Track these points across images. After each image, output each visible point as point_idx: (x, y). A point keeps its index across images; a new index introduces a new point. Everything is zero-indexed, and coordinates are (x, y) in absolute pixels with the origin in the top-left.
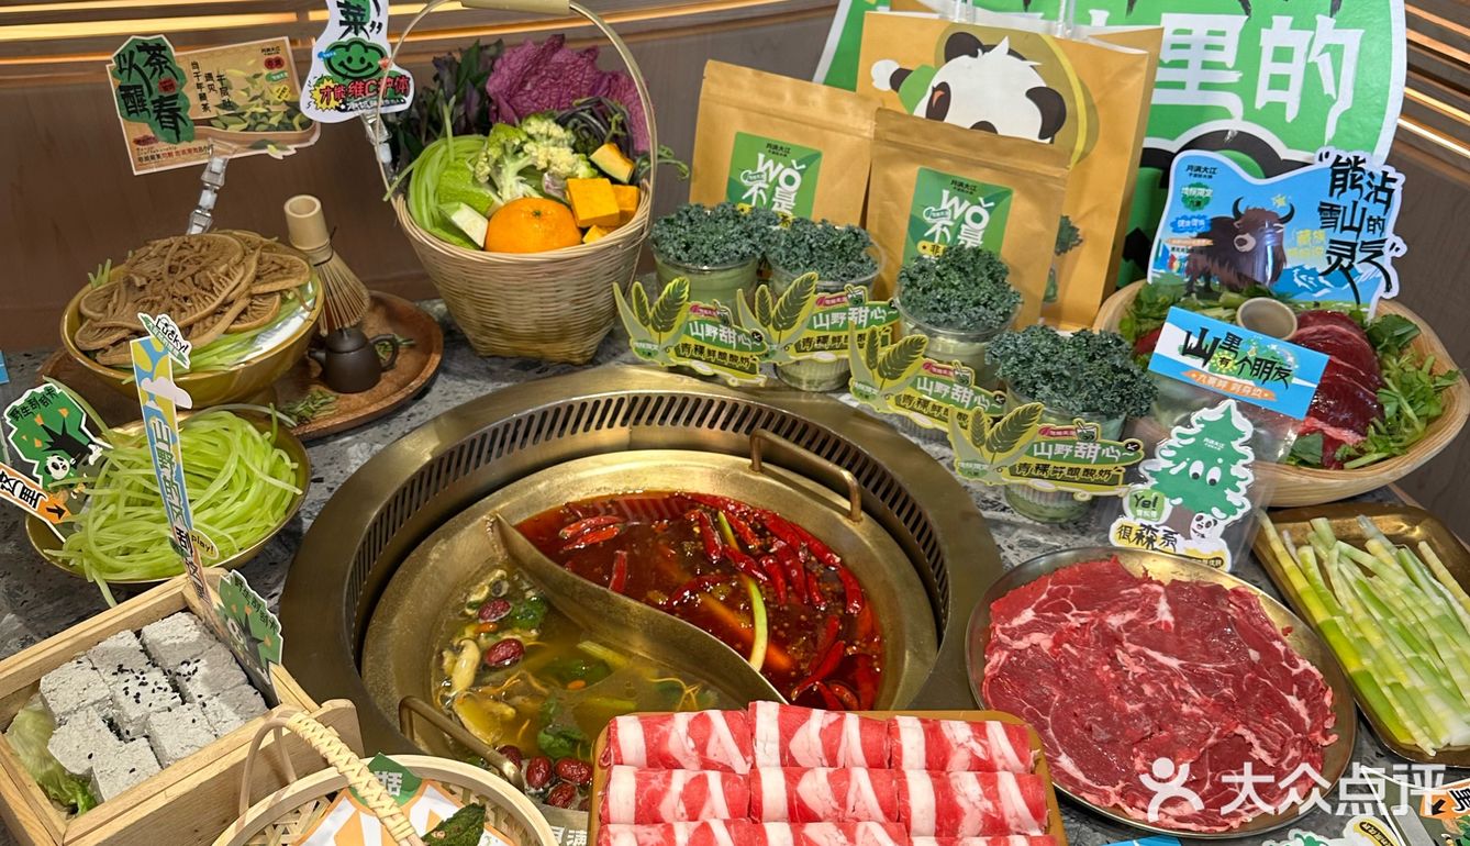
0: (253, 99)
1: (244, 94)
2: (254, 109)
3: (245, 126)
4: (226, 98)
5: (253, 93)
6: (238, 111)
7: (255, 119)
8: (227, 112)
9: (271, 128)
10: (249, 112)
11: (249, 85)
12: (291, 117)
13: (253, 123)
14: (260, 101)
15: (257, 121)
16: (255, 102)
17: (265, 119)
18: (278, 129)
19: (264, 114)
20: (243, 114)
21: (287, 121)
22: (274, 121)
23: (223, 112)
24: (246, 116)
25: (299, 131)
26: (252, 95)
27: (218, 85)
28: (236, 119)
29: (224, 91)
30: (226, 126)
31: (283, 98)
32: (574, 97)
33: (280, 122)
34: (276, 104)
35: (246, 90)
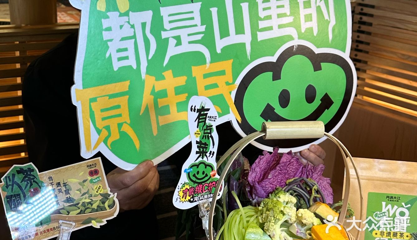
0: (82, 195)
1: (78, 192)
2: (83, 201)
3: (79, 211)
4: (68, 196)
5: (83, 191)
6: (75, 203)
7: (85, 206)
8: (69, 204)
9: (93, 210)
10: (81, 202)
11: (81, 187)
12: (104, 203)
13: (83, 208)
14: (87, 195)
15: (86, 207)
16: (84, 196)
17: (90, 206)
18: (97, 211)
19: (90, 203)
20: (78, 204)
21: (102, 205)
22: (95, 206)
23: (67, 204)
24: (80, 205)
25: (108, 210)
26: (82, 193)
27: (64, 189)
28: (75, 208)
29: (67, 192)
30: (69, 213)
31: (99, 192)
32: (287, 179)
33: (98, 206)
34: (95, 196)
35: (79, 190)
